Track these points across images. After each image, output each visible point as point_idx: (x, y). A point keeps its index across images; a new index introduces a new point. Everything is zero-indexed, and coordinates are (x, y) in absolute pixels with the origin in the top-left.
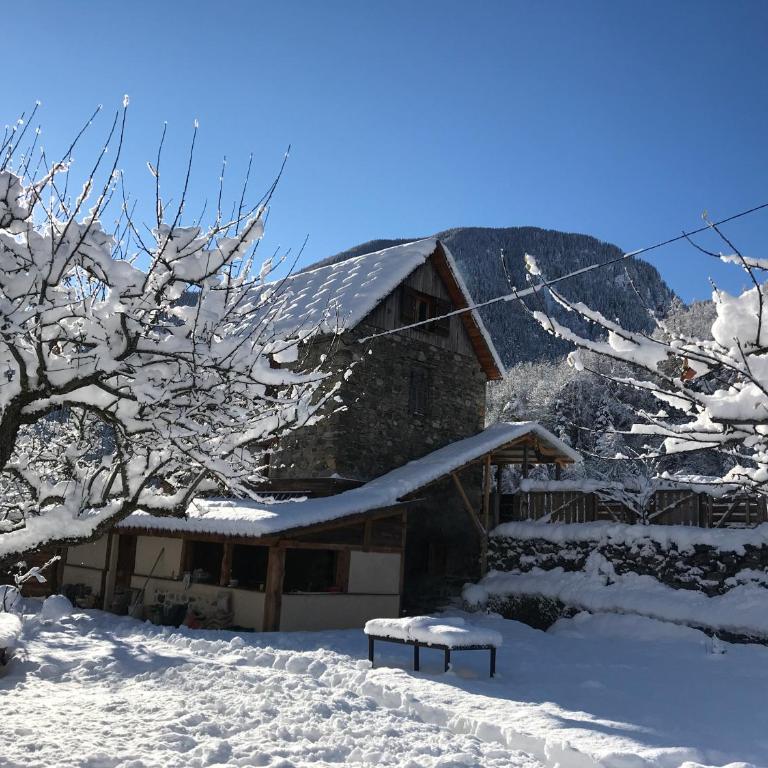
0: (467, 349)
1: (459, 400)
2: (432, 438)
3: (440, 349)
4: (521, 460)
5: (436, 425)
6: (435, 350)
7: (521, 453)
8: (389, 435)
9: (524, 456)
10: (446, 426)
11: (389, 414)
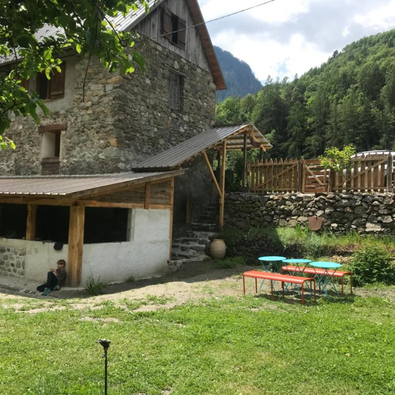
0: (205, 65)
1: (200, 101)
2: (183, 127)
3: (188, 61)
4: (242, 146)
5: (186, 118)
6: (185, 61)
7: (242, 141)
8: (155, 123)
9: (244, 144)
10: (192, 120)
11: (154, 107)
